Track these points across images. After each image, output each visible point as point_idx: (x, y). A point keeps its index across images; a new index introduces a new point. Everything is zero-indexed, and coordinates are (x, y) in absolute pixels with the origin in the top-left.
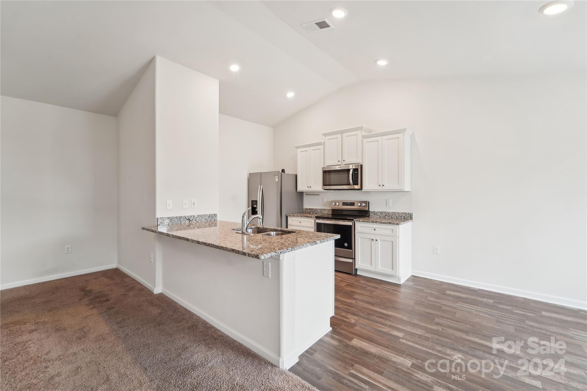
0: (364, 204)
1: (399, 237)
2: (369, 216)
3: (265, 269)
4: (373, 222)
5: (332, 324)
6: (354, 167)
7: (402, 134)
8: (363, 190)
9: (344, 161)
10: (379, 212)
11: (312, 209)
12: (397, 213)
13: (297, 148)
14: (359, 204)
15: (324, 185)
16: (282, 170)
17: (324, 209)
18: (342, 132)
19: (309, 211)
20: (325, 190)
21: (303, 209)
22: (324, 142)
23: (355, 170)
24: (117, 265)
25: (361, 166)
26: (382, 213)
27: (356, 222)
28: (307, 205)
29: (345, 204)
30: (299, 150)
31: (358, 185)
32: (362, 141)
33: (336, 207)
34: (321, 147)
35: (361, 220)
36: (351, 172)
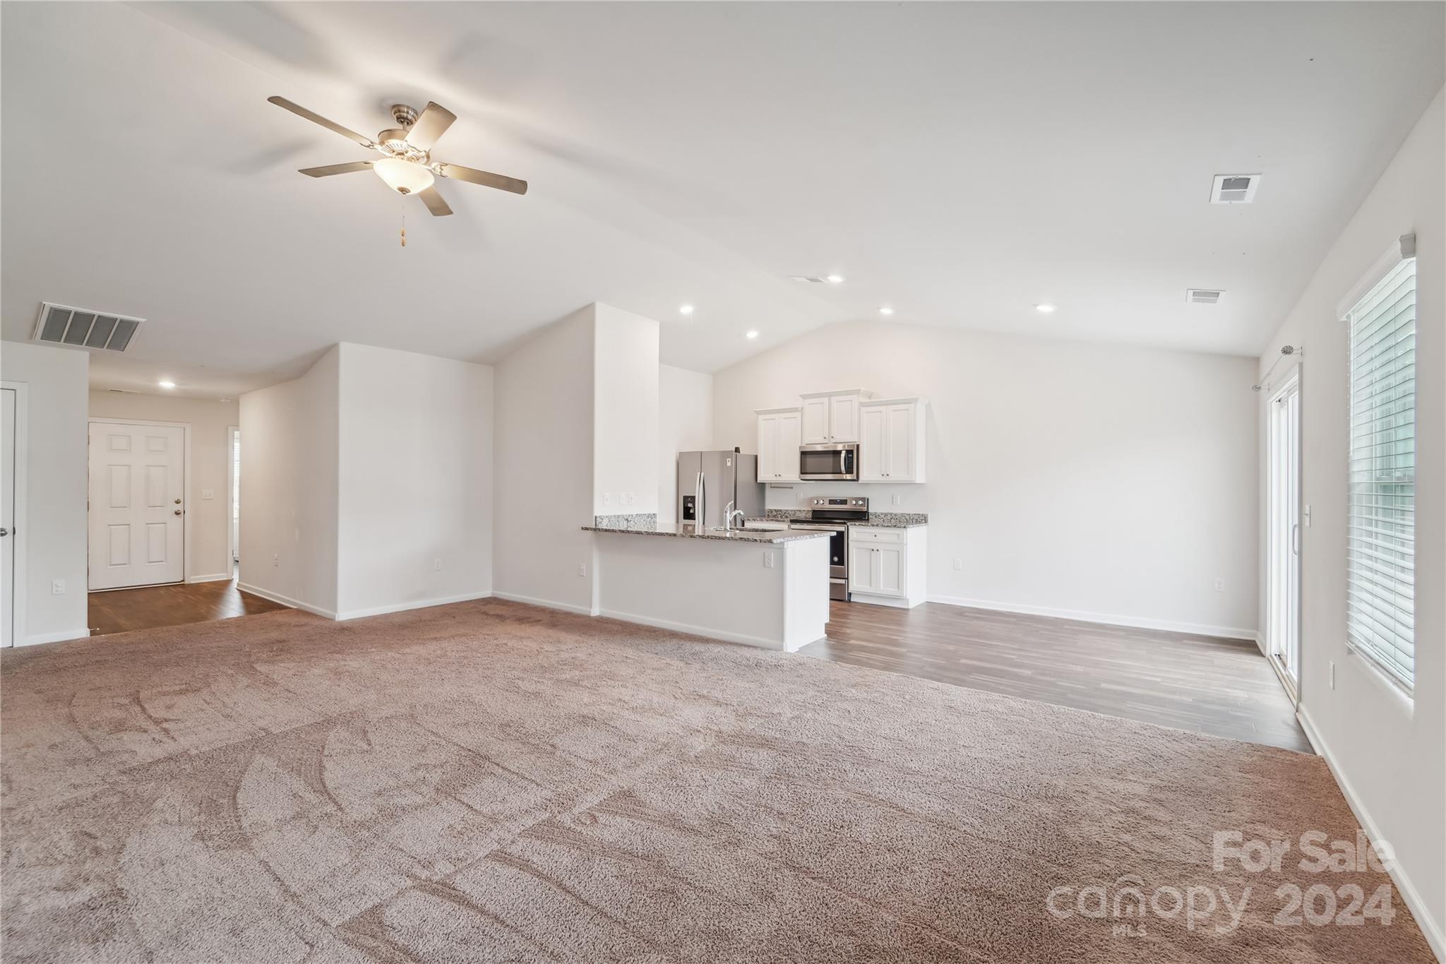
0: (861, 502)
1: (906, 544)
2: (868, 519)
3: (766, 560)
4: (873, 525)
5: (827, 632)
6: (847, 448)
7: (913, 405)
8: (860, 482)
9: (832, 437)
10: (882, 514)
11: (781, 511)
12: (907, 514)
13: (758, 413)
14: (854, 502)
15: (802, 473)
16: (736, 448)
17: (800, 511)
18: (830, 395)
19: (774, 513)
20: (803, 480)
21: (764, 510)
22: (802, 408)
23: (849, 452)
24: (493, 593)
25: (858, 446)
26: (886, 515)
27: (849, 527)
28: (770, 505)
29: (832, 502)
30: (761, 417)
31: (852, 473)
32: (860, 409)
33: (819, 507)
34: (798, 415)
35: (857, 524)
36: (843, 455)
